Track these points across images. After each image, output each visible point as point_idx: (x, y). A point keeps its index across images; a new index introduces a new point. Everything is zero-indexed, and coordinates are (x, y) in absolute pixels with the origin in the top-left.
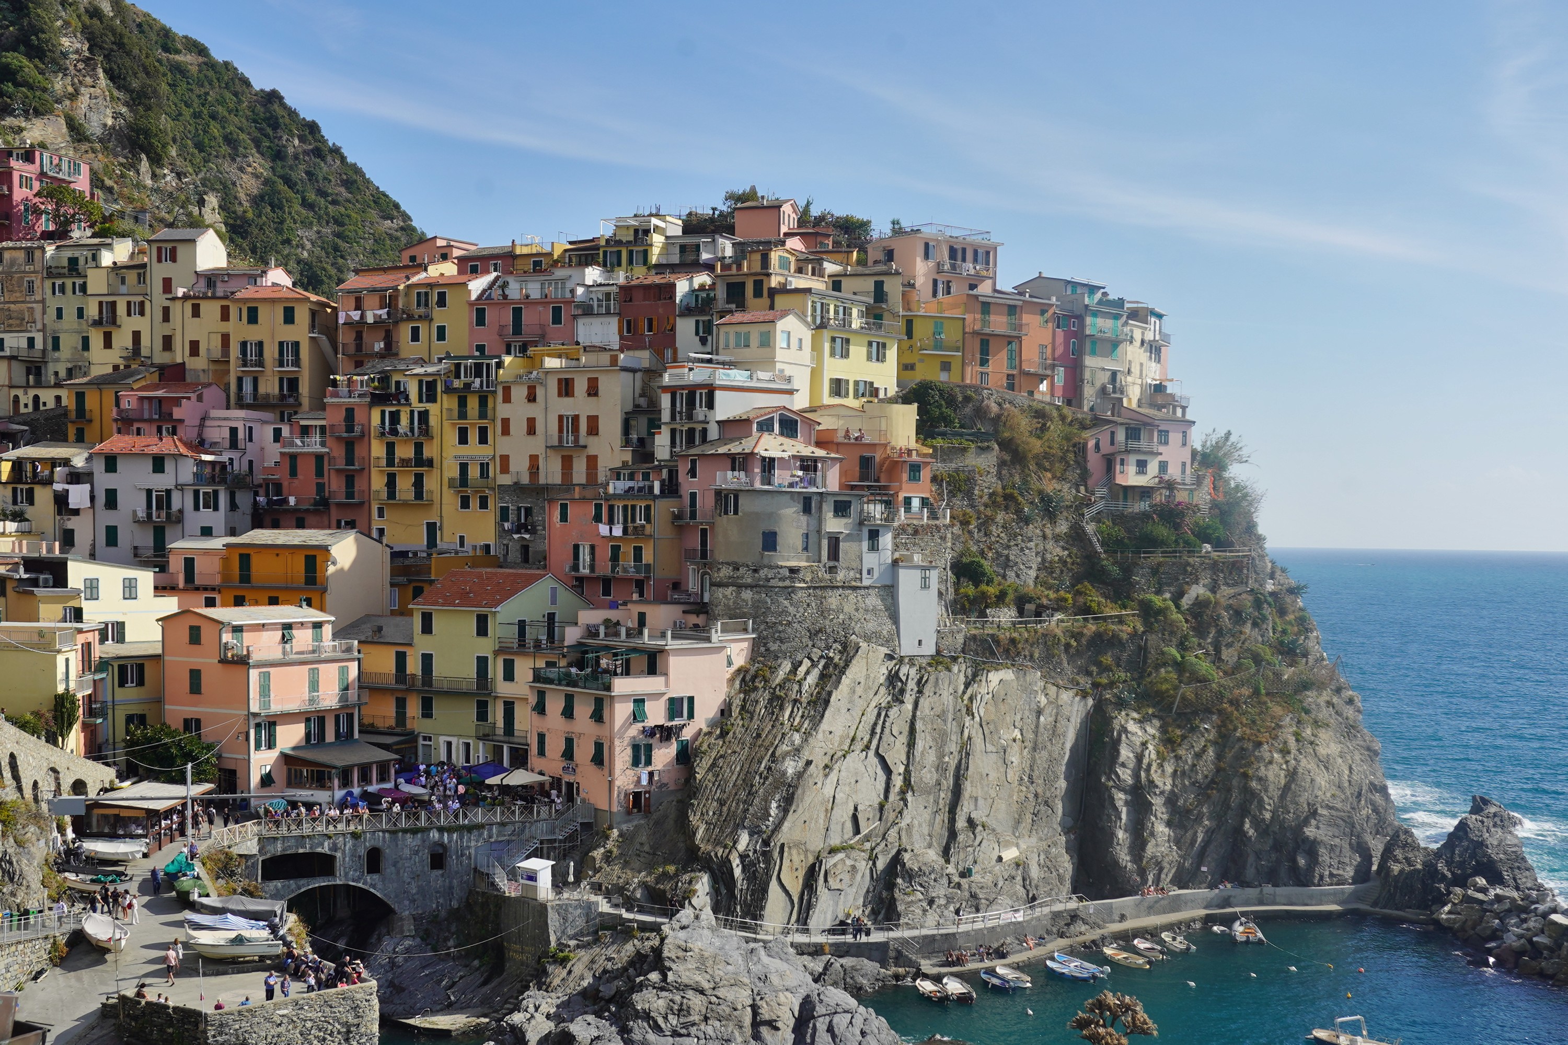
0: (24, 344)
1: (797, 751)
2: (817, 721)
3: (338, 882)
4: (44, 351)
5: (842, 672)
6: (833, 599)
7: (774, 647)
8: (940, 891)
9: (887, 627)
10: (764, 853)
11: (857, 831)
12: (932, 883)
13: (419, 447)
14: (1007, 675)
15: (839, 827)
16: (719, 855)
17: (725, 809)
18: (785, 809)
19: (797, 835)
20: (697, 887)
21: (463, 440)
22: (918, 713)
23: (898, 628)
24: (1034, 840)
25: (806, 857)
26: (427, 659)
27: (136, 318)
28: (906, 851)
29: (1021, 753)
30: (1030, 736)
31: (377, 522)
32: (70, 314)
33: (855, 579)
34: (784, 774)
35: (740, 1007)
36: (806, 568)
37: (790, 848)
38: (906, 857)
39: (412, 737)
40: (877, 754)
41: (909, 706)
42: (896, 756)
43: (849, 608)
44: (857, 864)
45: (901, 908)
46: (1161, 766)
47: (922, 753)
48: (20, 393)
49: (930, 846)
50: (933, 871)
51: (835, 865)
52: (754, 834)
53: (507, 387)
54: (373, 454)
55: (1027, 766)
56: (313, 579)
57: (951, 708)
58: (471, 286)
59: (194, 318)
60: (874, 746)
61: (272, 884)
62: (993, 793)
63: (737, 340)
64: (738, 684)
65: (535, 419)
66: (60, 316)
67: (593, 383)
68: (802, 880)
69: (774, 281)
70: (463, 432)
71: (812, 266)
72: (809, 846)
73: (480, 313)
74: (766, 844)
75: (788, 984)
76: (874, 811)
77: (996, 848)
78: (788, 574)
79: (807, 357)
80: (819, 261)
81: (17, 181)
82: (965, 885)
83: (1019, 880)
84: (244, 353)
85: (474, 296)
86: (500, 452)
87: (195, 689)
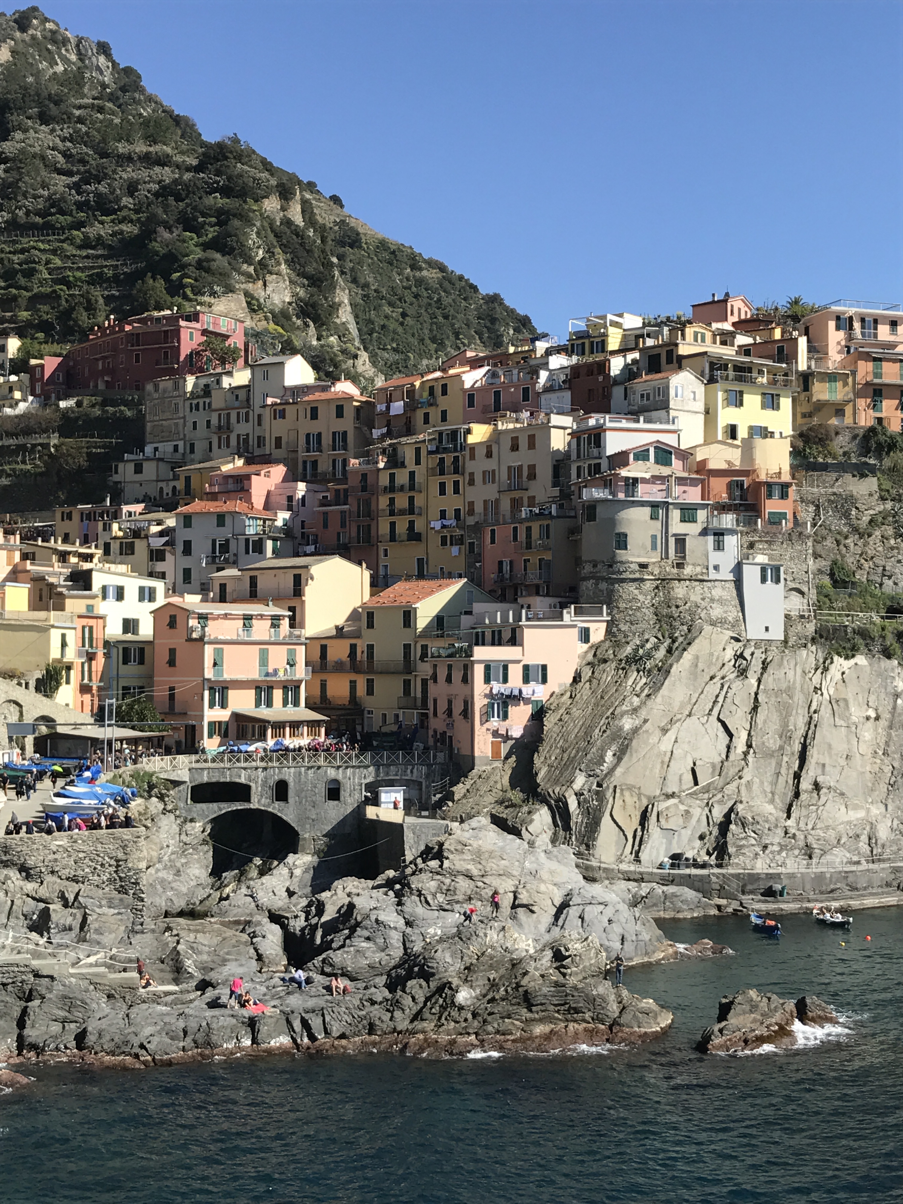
0: (171, 449)
1: (635, 710)
2: (656, 687)
3: (252, 806)
4: (184, 454)
5: (685, 650)
6: (680, 590)
7: (624, 627)
8: (776, 838)
9: (733, 614)
10: (597, 793)
11: (696, 783)
12: (766, 831)
13: (411, 499)
14: (861, 660)
15: (677, 779)
16: (556, 792)
17: (566, 756)
18: (619, 757)
19: (631, 780)
20: (536, 817)
21: (442, 492)
22: (761, 687)
23: (744, 615)
24: (889, 807)
25: (639, 799)
26: (370, 648)
27: (243, 424)
28: (741, 802)
29: (876, 729)
30: (885, 715)
31: (383, 560)
32: (202, 425)
33: (702, 574)
34: (621, 729)
36: (654, 563)
37: (622, 790)
38: (740, 807)
39: (360, 711)
40: (719, 720)
41: (753, 682)
42: (738, 723)
43: (695, 597)
44: (691, 810)
45: (731, 850)
47: (765, 722)
49: (772, 801)
50: (767, 821)
51: (667, 808)
52: (590, 776)
53: (473, 448)
54: (380, 507)
55: (882, 741)
56: (298, 591)
57: (798, 686)
58: (464, 377)
59: (280, 421)
60: (715, 712)
61: (199, 806)
62: (843, 762)
63: (642, 396)
64: (590, 657)
65: (494, 471)
66: (195, 428)
67: (532, 439)
68: (636, 819)
69: (684, 350)
70: (442, 486)
71: (726, 338)
72: (643, 791)
73: (471, 397)
74: (599, 785)
75: (557, 880)
76: (713, 766)
77: (843, 808)
78: (637, 568)
79: (700, 406)
80: (732, 335)
81: (184, 335)
82: (800, 836)
83: (864, 838)
84: (308, 442)
85: (467, 385)
86: (469, 499)
87: (172, 662)
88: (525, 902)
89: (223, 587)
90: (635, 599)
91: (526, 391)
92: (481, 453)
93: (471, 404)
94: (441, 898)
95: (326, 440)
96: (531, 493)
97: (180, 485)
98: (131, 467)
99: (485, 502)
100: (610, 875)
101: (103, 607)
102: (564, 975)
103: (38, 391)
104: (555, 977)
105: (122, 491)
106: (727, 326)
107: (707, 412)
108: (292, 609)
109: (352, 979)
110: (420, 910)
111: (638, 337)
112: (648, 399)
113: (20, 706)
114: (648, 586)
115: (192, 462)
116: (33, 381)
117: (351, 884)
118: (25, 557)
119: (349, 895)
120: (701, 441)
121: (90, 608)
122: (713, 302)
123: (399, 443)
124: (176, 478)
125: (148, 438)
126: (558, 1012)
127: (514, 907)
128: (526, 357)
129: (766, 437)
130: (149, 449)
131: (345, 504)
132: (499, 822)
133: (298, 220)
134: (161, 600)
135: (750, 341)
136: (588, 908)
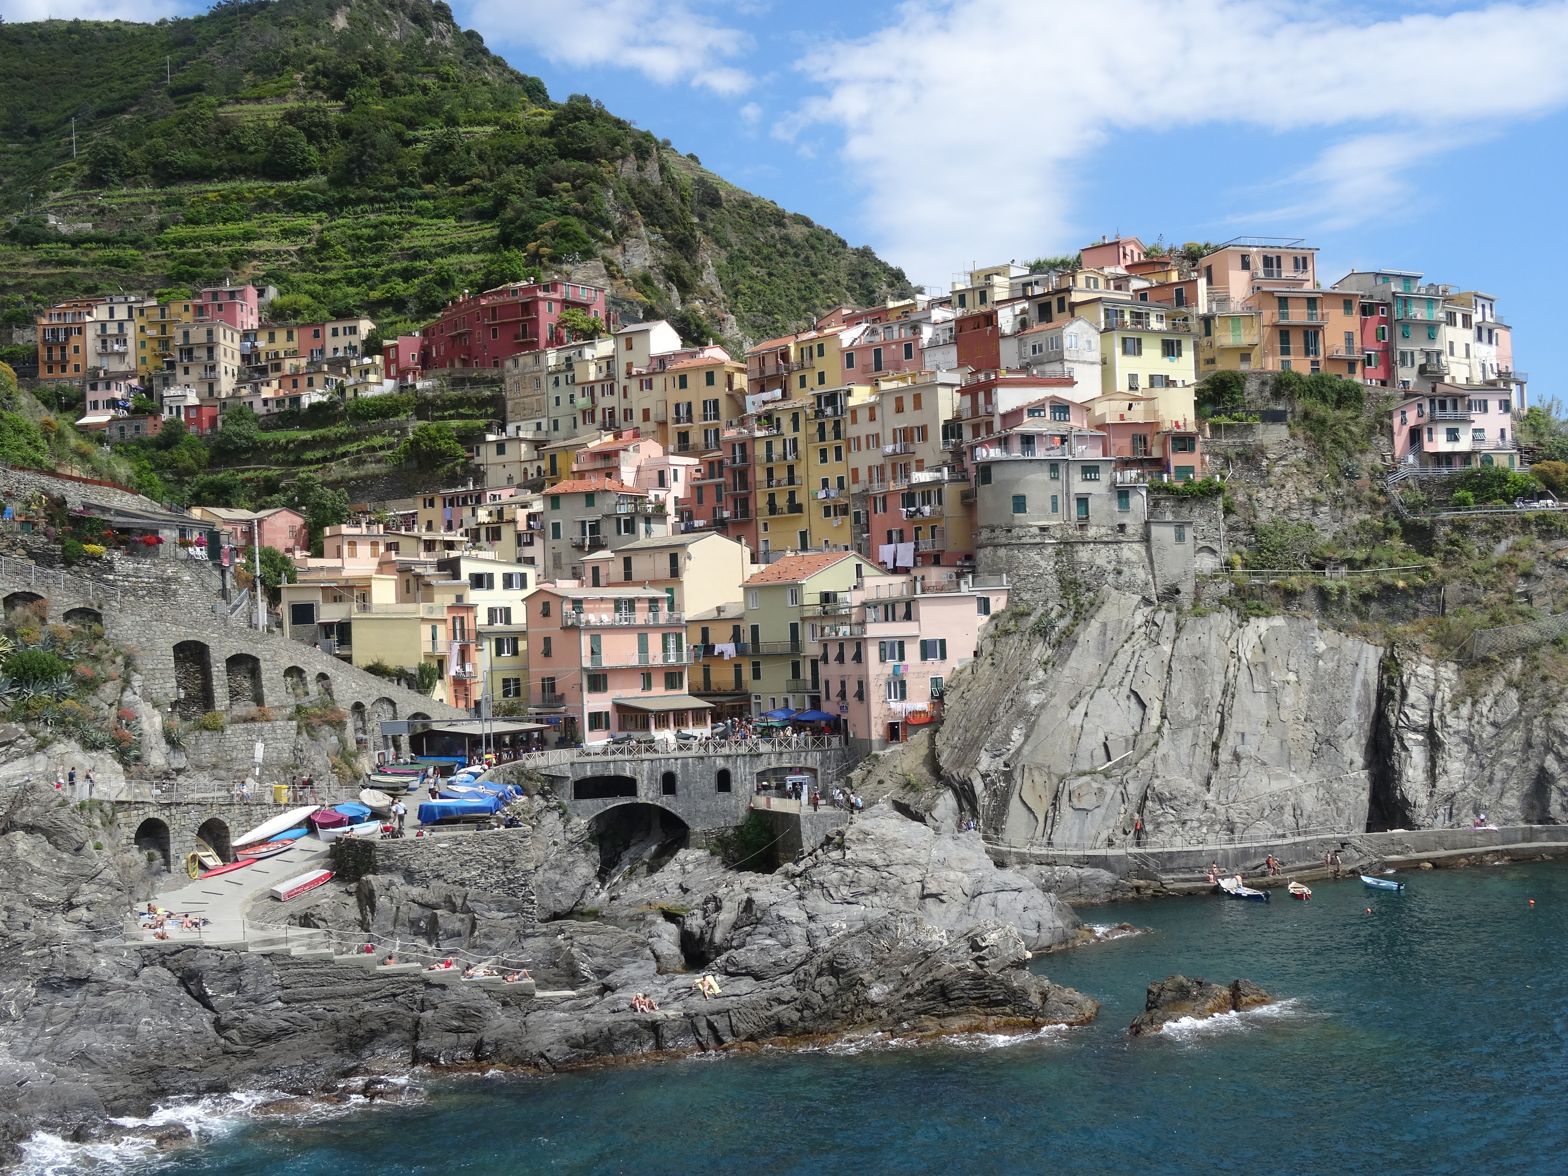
0: (534, 427)
1: (1041, 685)
2: (1063, 659)
3: (638, 801)
4: (547, 432)
5: (1092, 617)
6: (1084, 554)
7: (1026, 596)
8: (1195, 814)
9: (1142, 577)
10: (1004, 773)
11: (1109, 760)
12: (1185, 807)
13: (791, 469)
14: (1279, 621)
15: (1088, 755)
16: (961, 774)
17: (969, 736)
18: (1026, 735)
19: (1040, 759)
20: (940, 801)
21: (824, 460)
22: (1175, 654)
23: (1153, 578)
24: (1313, 776)
25: (1050, 778)
26: (755, 629)
27: (608, 397)
28: (1157, 777)
29: (1297, 693)
30: (1306, 678)
31: (763, 535)
32: (565, 400)
33: (1107, 535)
34: (1027, 705)
35: (908, 881)
36: (1055, 526)
37: (1030, 770)
38: (1156, 783)
39: (746, 696)
40: (1131, 690)
41: (1167, 648)
42: (1151, 693)
43: (1100, 561)
44: (1105, 788)
46: (1455, 708)
47: (1180, 690)
48: (527, 465)
49: (1190, 775)
50: (1186, 795)
51: (1079, 787)
52: (996, 756)
53: (854, 411)
54: (758, 478)
55: (1303, 705)
56: (675, 572)
57: (1213, 650)
58: (842, 336)
59: (646, 391)
60: (1127, 682)
61: (583, 801)
62: (1263, 729)
63: (1034, 347)
64: (991, 629)
65: (877, 435)
66: (558, 403)
67: (917, 399)
68: (1048, 800)
69: (1076, 297)
70: (823, 452)
71: (1120, 283)
72: (1052, 769)
73: (850, 357)
74: (1006, 765)
75: (967, 867)
76: (1127, 740)
77: (1265, 780)
78: (1037, 531)
79: (1096, 356)
80: (1126, 279)
81: (543, 307)
82: (1221, 810)
83: (1288, 809)
84: (677, 412)
85: (846, 344)
86: (851, 466)
87: (547, 653)
88: (934, 891)
89: (596, 570)
90: (1036, 566)
91: (908, 348)
92: (862, 416)
93: (850, 364)
94: (844, 891)
95: (697, 410)
96: (918, 457)
97: (545, 465)
98: (493, 449)
99: (870, 468)
100: (1023, 860)
101: (473, 596)
102: (982, 967)
103: (393, 372)
104: (973, 968)
105: (484, 473)
106: (1121, 271)
107: (1104, 362)
108: (670, 591)
109: (758, 977)
110: (824, 904)
111: (1025, 285)
112: (1041, 350)
113: (392, 703)
114: (1050, 550)
115: (557, 440)
116: (387, 363)
117: (749, 878)
118: (389, 547)
119: (747, 890)
120: (1098, 393)
121: (459, 598)
122: (1104, 245)
123: (776, 409)
124: (540, 458)
125: (509, 415)
126: (977, 1005)
127: (924, 897)
128: (906, 311)
129: (1167, 385)
130: (511, 428)
131: (721, 476)
132: (902, 808)
133: (656, 180)
134: (532, 588)
135: (1146, 284)
136: (1000, 895)
